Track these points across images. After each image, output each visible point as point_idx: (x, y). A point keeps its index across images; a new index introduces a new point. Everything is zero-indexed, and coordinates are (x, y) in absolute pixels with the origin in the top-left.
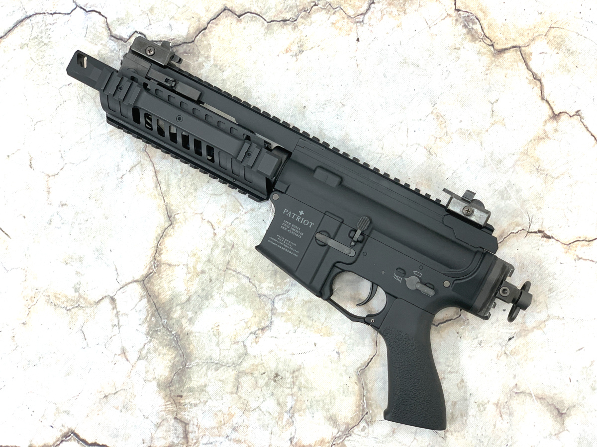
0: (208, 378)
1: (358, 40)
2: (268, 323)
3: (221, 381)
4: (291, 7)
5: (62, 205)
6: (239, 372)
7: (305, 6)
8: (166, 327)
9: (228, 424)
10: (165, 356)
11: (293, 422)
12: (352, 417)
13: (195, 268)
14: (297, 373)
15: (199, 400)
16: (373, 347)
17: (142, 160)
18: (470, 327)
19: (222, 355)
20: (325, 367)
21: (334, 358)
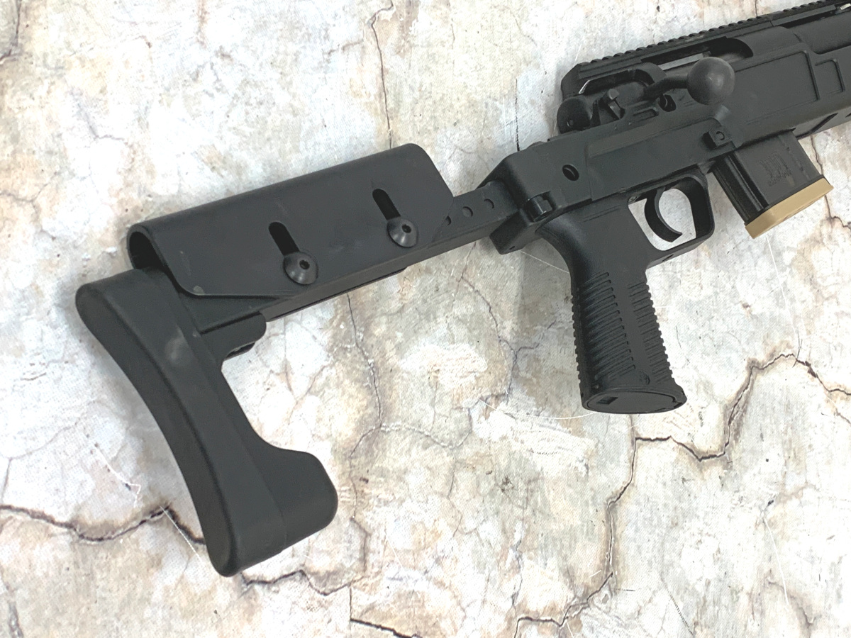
0: (411, 459)
2: (505, 389)
3: (429, 469)
5: (223, 55)
6: (457, 462)
8: (361, 348)
9: (429, 549)
10: (351, 399)
11: (520, 567)
12: (593, 577)
14: (533, 485)
15: (393, 494)
16: (628, 470)
17: (365, 38)
19: (436, 425)
20: (570, 486)
21: (581, 473)
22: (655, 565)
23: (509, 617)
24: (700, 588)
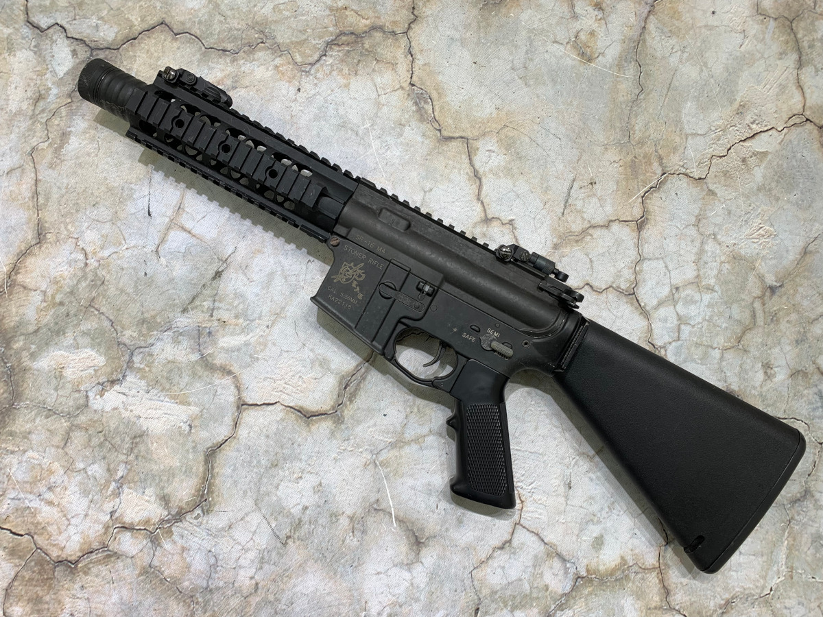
0: (35, 425)
1: (299, 90)
2: (120, 376)
3: (48, 430)
4: (235, 38)
6: (73, 425)
7: (251, 41)
8: (2, 357)
9: (44, 481)
11: (120, 494)
12: (187, 502)
13: (53, 297)
14: (138, 440)
15: (19, 447)
16: (231, 427)
17: (25, 163)
18: (343, 427)
19: (58, 402)
20: (173, 440)
21: (184, 431)
22: (249, 494)
23: (106, 525)
24: (296, 511)
